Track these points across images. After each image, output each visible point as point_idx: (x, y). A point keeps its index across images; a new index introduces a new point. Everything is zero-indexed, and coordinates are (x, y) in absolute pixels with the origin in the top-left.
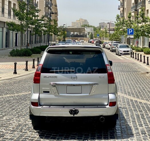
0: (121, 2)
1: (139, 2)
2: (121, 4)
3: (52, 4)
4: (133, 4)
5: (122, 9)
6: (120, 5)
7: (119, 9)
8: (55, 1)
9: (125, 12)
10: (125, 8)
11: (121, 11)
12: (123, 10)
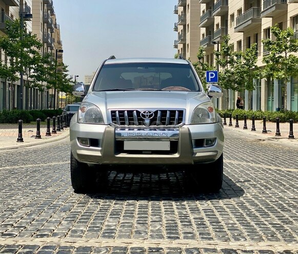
0: (179, 33)
1: (215, 30)
2: (180, 37)
3: (53, 40)
4: (203, 35)
5: (181, 46)
6: (177, 39)
7: (176, 47)
8: (58, 34)
9: (188, 52)
10: (188, 45)
11: (179, 51)
12: (184, 49)
